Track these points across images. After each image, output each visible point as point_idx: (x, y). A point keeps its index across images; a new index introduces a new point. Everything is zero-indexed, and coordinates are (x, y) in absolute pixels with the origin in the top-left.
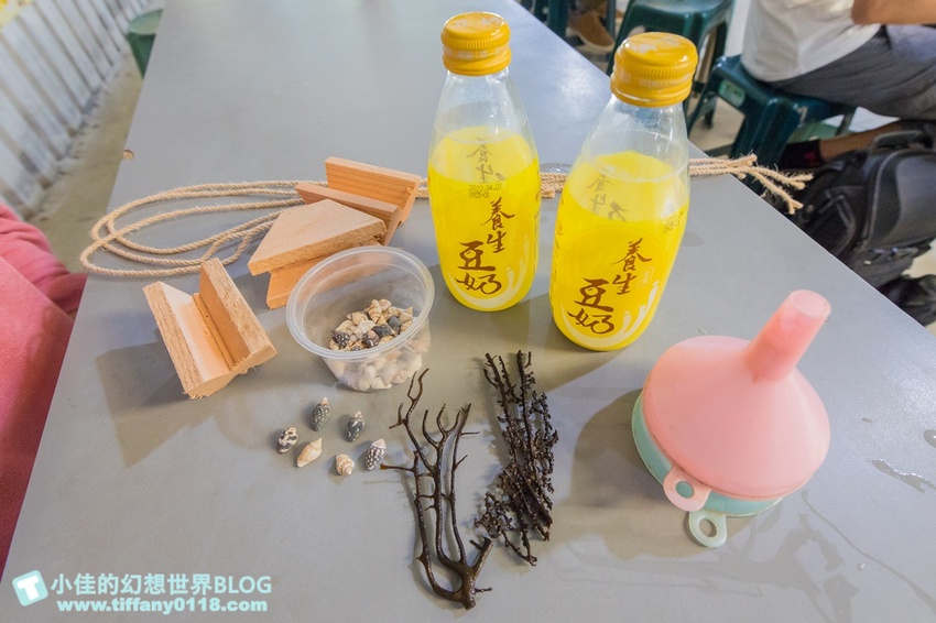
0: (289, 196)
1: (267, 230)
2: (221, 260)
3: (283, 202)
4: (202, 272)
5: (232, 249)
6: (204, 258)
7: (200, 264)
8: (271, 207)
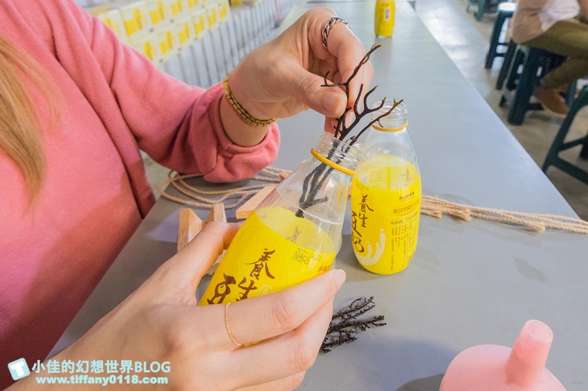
0: (276, 177)
1: (254, 195)
2: (224, 205)
3: (271, 179)
4: (212, 210)
5: (234, 200)
6: (219, 201)
7: (212, 204)
8: (263, 180)
